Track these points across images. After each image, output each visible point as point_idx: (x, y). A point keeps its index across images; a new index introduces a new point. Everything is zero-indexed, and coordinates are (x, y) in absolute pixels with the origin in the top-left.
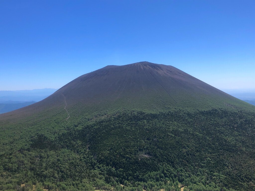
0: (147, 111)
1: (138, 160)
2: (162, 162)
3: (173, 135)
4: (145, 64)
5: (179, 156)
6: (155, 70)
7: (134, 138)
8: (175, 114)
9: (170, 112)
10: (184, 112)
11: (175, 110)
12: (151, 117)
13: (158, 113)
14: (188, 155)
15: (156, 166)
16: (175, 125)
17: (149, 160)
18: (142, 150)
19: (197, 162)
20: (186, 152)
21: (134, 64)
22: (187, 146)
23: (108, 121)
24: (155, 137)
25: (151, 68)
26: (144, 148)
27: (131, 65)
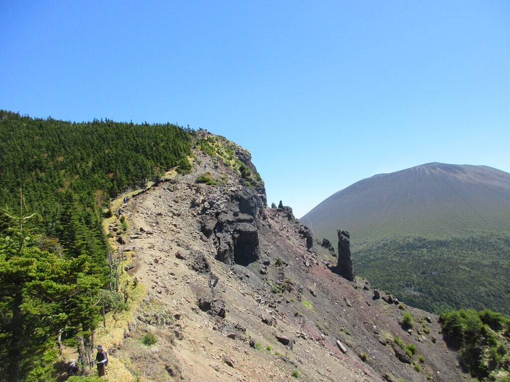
0: (431, 237)
1: (402, 296)
2: (439, 301)
3: (468, 269)
4: (433, 166)
5: (470, 295)
6: (452, 174)
7: (402, 272)
8: (480, 240)
9: (472, 238)
10: (500, 237)
11: (482, 234)
12: (436, 244)
13: (450, 239)
14: (488, 295)
15: (429, 306)
16: (477, 256)
17: (418, 297)
18: (411, 286)
19: (504, 307)
20: (486, 292)
21: (415, 168)
22: (489, 284)
23: (367, 252)
24: (436, 270)
25: (444, 171)
26: (414, 284)
27: (409, 170)
